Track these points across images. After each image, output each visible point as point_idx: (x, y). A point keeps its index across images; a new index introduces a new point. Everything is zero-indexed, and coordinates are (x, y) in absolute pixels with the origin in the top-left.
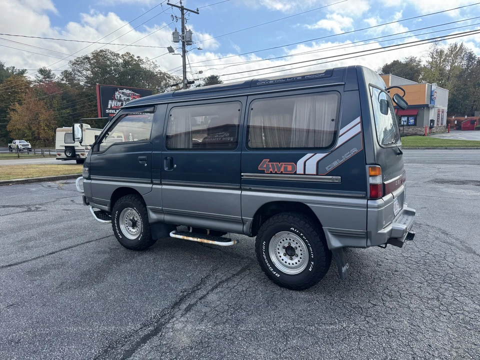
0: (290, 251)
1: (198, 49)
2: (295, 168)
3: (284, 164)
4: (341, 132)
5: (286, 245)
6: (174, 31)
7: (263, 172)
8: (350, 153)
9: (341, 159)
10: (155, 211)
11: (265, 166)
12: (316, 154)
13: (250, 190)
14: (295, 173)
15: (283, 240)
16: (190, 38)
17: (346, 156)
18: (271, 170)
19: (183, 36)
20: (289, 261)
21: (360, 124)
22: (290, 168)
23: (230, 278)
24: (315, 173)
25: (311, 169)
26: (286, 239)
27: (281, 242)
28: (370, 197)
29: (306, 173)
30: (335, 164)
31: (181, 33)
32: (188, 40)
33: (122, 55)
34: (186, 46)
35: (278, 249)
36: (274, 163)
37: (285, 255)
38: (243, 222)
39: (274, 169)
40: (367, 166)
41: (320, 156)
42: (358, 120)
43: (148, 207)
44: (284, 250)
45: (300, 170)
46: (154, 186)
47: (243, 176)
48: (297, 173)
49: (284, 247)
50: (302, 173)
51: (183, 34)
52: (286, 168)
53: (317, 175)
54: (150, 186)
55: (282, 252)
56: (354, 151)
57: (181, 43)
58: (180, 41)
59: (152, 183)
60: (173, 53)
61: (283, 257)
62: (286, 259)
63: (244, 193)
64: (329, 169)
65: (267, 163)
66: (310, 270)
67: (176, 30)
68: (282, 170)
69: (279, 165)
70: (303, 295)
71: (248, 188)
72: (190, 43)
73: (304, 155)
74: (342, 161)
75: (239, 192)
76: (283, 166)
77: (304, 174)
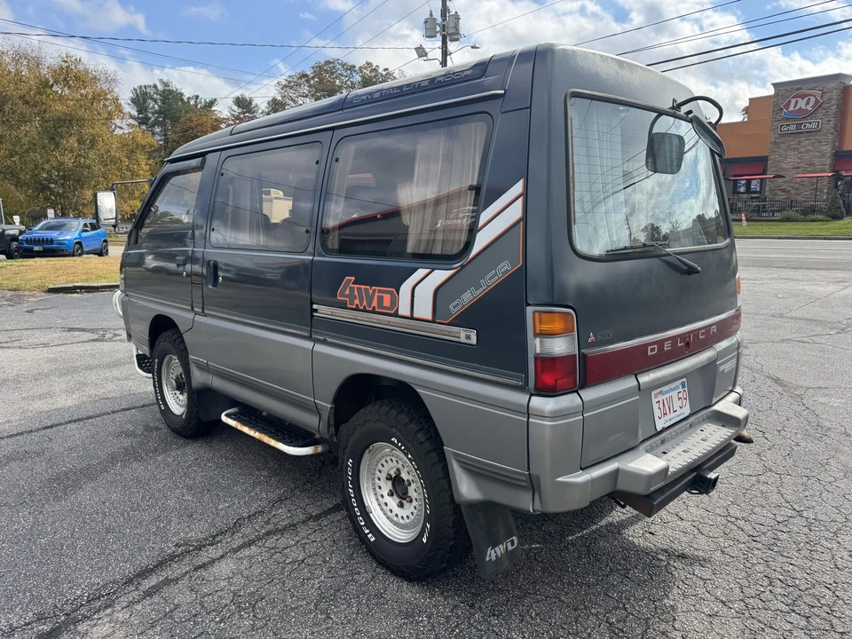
0: (401, 488)
1: (472, 47)
2: (395, 302)
3: (379, 291)
4: (483, 217)
5: (393, 473)
6: (428, 16)
7: (343, 306)
8: (496, 274)
9: (478, 287)
10: (199, 367)
11: (347, 292)
12: (433, 270)
13: (325, 343)
14: (396, 315)
15: (386, 461)
16: (456, 27)
17: (490, 281)
18: (357, 302)
19: (444, 26)
20: (397, 510)
21: (520, 200)
22: (387, 300)
23: (294, 525)
24: (430, 317)
26: (391, 460)
27: (383, 466)
28: (536, 388)
29: (415, 315)
30: (468, 298)
31: (439, 20)
32: (451, 31)
33: (360, 68)
34: (449, 43)
35: (379, 479)
36: (363, 287)
37: (391, 494)
38: (317, 410)
39: (361, 301)
40: (530, 310)
41: (440, 276)
42: (518, 188)
43: (190, 356)
44: (390, 483)
45: (404, 309)
46: (196, 318)
47: (316, 311)
48: (400, 313)
49: (389, 478)
50: (408, 314)
51: (444, 20)
52: (381, 300)
53: (434, 321)
54: (191, 316)
55: (387, 487)
56: (505, 268)
57: (439, 37)
58: (438, 35)
59: (193, 311)
60: (425, 58)
61: (388, 499)
62: (392, 502)
63: (319, 348)
64: (456, 308)
65: (351, 285)
66: (425, 541)
67: (431, 15)
68: (375, 303)
69: (371, 292)
70: (409, 593)
71: (322, 338)
72: (456, 37)
73: (414, 270)
74: (479, 293)
75: (308, 345)
76: (377, 294)
77: (412, 318)
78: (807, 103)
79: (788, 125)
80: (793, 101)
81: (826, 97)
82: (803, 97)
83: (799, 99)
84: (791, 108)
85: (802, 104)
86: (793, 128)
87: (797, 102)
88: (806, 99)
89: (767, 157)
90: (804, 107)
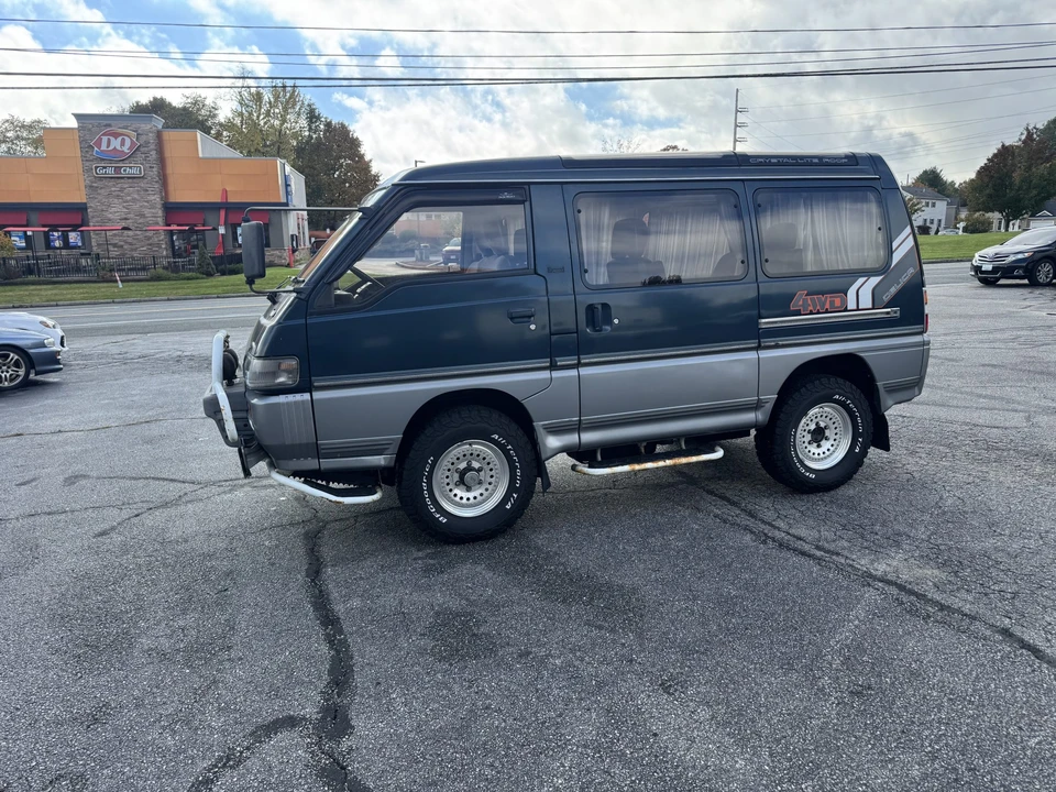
0: (818, 435)
2: (845, 302)
3: (830, 298)
4: (895, 245)
5: (813, 427)
7: (798, 313)
8: (908, 275)
9: (898, 283)
10: (556, 430)
12: (869, 278)
13: (777, 346)
14: (846, 310)
15: (812, 420)
17: (904, 280)
18: (811, 308)
20: (817, 451)
21: (911, 236)
22: (838, 302)
24: (870, 306)
25: (866, 301)
26: (816, 418)
27: (807, 425)
29: (860, 308)
30: (893, 290)
35: (804, 436)
36: (815, 297)
37: (811, 443)
38: (757, 406)
39: (815, 307)
40: (924, 291)
41: (875, 280)
42: (908, 229)
43: (538, 425)
44: (809, 436)
45: (851, 304)
46: (556, 374)
47: (760, 325)
48: (848, 308)
49: (810, 432)
50: (855, 308)
52: (832, 303)
53: (873, 308)
54: (545, 375)
56: (911, 271)
59: (553, 367)
61: (809, 447)
62: (813, 449)
63: (764, 354)
64: (886, 298)
65: (803, 297)
66: (857, 451)
68: (827, 306)
69: (822, 299)
74: (900, 286)
75: (752, 355)
76: (828, 300)
77: (858, 309)
78: (123, 143)
79: (105, 168)
80: (105, 139)
81: (143, 138)
82: (116, 135)
83: (112, 138)
84: (104, 147)
85: (116, 143)
86: (110, 171)
87: (109, 140)
88: (120, 139)
89: (85, 204)
90: (118, 148)
